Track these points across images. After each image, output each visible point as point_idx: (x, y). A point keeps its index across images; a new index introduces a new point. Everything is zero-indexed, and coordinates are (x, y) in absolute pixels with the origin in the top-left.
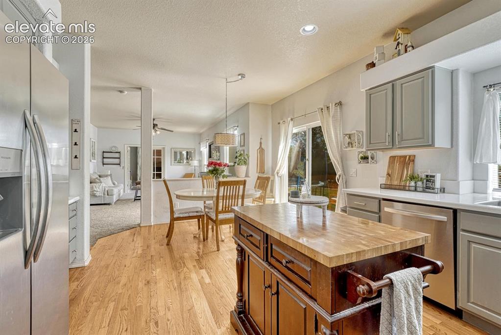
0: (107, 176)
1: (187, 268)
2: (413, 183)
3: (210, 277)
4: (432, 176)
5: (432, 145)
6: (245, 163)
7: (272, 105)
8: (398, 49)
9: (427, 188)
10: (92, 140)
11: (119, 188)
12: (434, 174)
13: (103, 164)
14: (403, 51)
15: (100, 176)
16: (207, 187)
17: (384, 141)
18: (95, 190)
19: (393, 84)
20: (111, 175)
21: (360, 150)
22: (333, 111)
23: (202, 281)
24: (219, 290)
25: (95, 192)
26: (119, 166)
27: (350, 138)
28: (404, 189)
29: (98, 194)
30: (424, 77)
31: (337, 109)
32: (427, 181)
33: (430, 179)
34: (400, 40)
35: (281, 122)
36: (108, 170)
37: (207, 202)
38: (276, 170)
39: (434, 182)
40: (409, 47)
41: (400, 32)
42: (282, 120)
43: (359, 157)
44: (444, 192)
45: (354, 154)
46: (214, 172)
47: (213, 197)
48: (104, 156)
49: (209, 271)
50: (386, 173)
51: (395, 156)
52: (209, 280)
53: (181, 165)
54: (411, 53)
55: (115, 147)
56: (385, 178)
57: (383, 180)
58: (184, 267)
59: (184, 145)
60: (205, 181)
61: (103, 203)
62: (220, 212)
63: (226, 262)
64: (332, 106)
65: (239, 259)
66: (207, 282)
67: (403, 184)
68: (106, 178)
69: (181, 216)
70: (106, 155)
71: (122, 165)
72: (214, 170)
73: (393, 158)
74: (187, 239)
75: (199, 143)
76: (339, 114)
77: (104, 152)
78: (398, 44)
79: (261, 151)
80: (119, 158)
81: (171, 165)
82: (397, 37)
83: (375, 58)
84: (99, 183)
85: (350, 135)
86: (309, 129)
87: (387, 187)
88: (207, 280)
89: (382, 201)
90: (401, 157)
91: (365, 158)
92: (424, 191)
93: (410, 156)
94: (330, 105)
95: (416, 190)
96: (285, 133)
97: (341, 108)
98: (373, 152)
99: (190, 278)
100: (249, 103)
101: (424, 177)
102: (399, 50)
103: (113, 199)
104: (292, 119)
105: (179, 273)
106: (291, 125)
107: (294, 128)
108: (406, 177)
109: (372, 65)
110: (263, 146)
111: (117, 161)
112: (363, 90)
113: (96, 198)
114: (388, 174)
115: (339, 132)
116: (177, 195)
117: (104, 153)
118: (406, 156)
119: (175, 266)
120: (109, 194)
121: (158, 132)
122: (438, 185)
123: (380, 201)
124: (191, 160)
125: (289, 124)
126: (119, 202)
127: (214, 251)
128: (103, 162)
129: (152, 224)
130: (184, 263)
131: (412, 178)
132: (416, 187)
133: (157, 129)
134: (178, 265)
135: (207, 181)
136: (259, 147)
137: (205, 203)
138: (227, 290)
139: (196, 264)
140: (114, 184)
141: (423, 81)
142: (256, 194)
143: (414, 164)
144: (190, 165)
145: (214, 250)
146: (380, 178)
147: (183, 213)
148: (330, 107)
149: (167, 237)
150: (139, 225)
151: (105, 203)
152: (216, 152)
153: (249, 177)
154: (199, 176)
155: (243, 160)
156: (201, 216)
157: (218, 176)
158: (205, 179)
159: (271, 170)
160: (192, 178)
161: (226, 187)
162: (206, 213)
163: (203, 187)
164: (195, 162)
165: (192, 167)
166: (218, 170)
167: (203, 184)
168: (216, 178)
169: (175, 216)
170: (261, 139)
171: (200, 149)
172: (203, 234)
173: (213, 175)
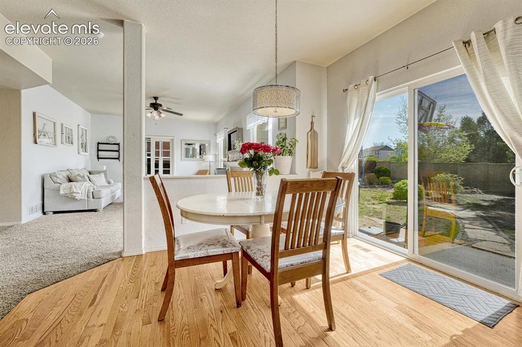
0: (99, 173)
6: (290, 153)
7: (327, 68)
10: (80, 126)
11: (112, 188)
13: (98, 158)
15: (90, 173)
16: (236, 191)
18: (75, 191)
20: (105, 172)
25: (75, 195)
26: (118, 160)
29: (78, 197)
35: (351, 87)
36: (104, 165)
38: (341, 163)
42: (353, 83)
46: (254, 163)
47: (260, 216)
48: (99, 149)
53: (193, 161)
55: (113, 137)
59: (197, 137)
60: (232, 179)
61: (87, 209)
62: (283, 255)
68: (97, 175)
69: (191, 255)
70: (101, 147)
71: (121, 158)
72: (254, 159)
75: (215, 135)
77: (99, 143)
79: (313, 134)
80: (118, 151)
81: (181, 160)
84: (81, 181)
86: (414, 90)
100: (295, 61)
103: (101, 204)
104: (375, 79)
106: (372, 89)
107: (376, 94)
110: (315, 128)
111: (115, 154)
113: (76, 203)
116: (182, 211)
117: (99, 145)
120: (95, 196)
121: (163, 115)
124: (205, 155)
125: (371, 86)
126: (112, 206)
128: (98, 155)
129: (144, 252)
133: (161, 111)
135: (235, 180)
136: (310, 129)
140: (109, 183)
144: (204, 160)
149: (163, 290)
150: (120, 254)
151: (89, 209)
152: (239, 142)
153: (295, 174)
154: (215, 174)
155: (287, 147)
156: (231, 254)
157: (262, 170)
158: (232, 177)
159: (326, 164)
160: (207, 175)
161: (298, 194)
162: (242, 247)
163: (229, 192)
164: (209, 157)
165: (206, 163)
166: (262, 159)
167: (228, 184)
168: (259, 174)
169: (178, 257)
170: (313, 116)
171: (216, 141)
172: (237, 292)
173: (252, 169)
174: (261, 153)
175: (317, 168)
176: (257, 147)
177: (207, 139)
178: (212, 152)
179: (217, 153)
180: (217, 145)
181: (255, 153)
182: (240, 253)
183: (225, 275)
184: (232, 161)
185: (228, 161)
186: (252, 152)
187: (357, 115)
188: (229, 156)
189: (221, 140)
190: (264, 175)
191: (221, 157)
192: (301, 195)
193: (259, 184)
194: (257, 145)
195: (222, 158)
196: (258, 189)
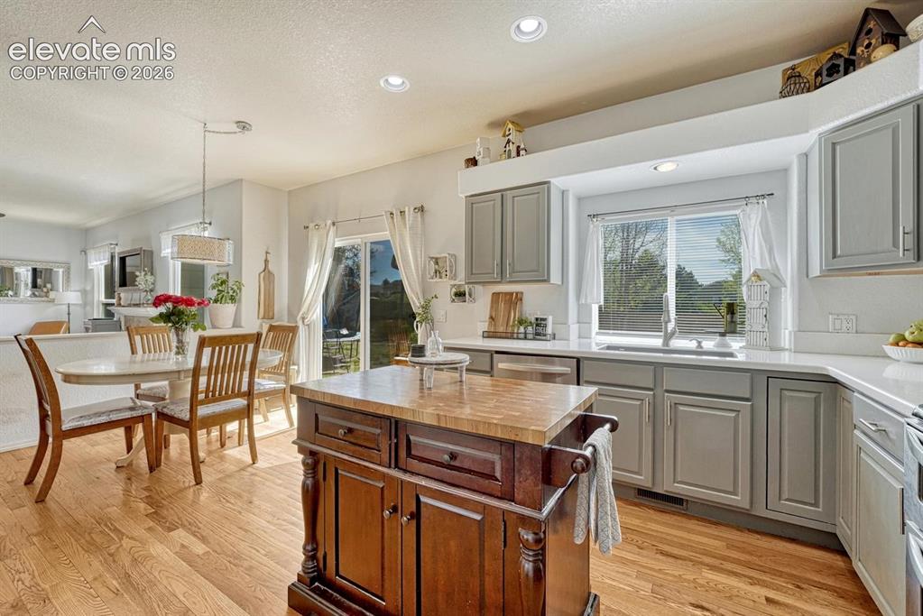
1: (132, 538)
2: (522, 329)
3: (203, 539)
4: (542, 319)
5: (547, 280)
6: (233, 299)
7: (290, 192)
8: (508, 149)
9: (538, 334)
12: (545, 317)
14: (514, 153)
16: (144, 352)
17: (491, 271)
19: (502, 195)
21: (453, 282)
22: (411, 219)
23: (184, 554)
24: (235, 558)
27: (437, 263)
28: (512, 338)
30: (538, 193)
31: (416, 217)
32: (537, 325)
33: (540, 323)
34: (510, 137)
35: (311, 225)
37: (144, 386)
38: (301, 313)
39: (545, 326)
40: (522, 149)
41: (510, 126)
42: (312, 222)
43: (452, 293)
44: (554, 339)
45: (445, 288)
46: (172, 318)
47: (179, 372)
49: (193, 529)
50: (488, 316)
51: (499, 293)
52: (204, 546)
54: (524, 158)
56: (487, 323)
57: (484, 326)
58: (121, 539)
60: (137, 338)
62: (202, 403)
63: (228, 501)
64: (409, 211)
65: (309, 482)
66: (201, 552)
67: (510, 330)
69: (86, 423)
72: (172, 314)
73: (496, 295)
74: (99, 474)
75: (84, 253)
76: (420, 226)
78: (509, 142)
79: (268, 275)
82: (507, 133)
83: (477, 152)
85: (437, 259)
86: (365, 243)
87: (489, 335)
88: (199, 548)
89: (495, 355)
90: (506, 294)
91: (460, 295)
92: (534, 339)
93: (517, 294)
94: (407, 209)
95: (525, 338)
96: (320, 246)
97: (422, 216)
98: (471, 286)
99: (149, 557)
100: (242, 180)
101: (533, 320)
102: (510, 150)
104: (334, 224)
105: (111, 555)
106: (331, 234)
107: (337, 239)
108: (514, 322)
109: (473, 162)
110: (270, 267)
112: (463, 196)
114: (491, 318)
115: (419, 252)
118: (512, 293)
119: (92, 543)
122: (549, 330)
123: (492, 355)
124: (52, 290)
125: (329, 231)
127: (190, 487)
130: (116, 530)
131: (521, 322)
132: (525, 333)
134: (98, 539)
135: (142, 339)
136: (262, 269)
137: (137, 387)
138: (254, 551)
139: (152, 524)
141: (538, 198)
142: (272, 361)
143: (522, 303)
144: (48, 301)
145: (187, 485)
146: (479, 323)
147: (89, 417)
148: (407, 213)
152: (146, 274)
153: (241, 327)
154: (87, 330)
155: (228, 293)
156: (142, 416)
157: (184, 325)
158: (137, 334)
159: (286, 312)
160: (61, 335)
161: (217, 348)
162: (157, 409)
163: (133, 353)
164: (67, 296)
165: (58, 307)
166: (183, 313)
167: (131, 345)
168: (179, 330)
169: (65, 427)
170: (267, 253)
171: (87, 266)
172: (150, 456)
173: (170, 324)
174: (182, 307)
175: (273, 318)
176: (176, 301)
177: (62, 258)
178: (75, 284)
179: (88, 288)
180: (87, 274)
181: (174, 307)
182: (154, 415)
183: (128, 453)
184: (129, 305)
185: (119, 305)
186: (170, 305)
187: (318, 260)
188: (122, 295)
189: (98, 264)
190: (187, 331)
191: (101, 296)
192: (220, 349)
193: (180, 341)
194: (177, 298)
195: (103, 298)
196: (177, 347)
